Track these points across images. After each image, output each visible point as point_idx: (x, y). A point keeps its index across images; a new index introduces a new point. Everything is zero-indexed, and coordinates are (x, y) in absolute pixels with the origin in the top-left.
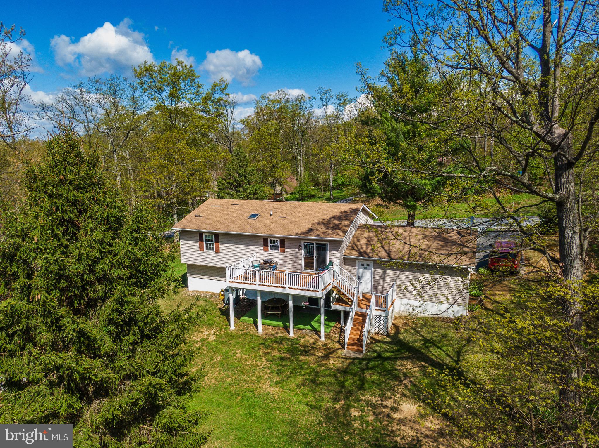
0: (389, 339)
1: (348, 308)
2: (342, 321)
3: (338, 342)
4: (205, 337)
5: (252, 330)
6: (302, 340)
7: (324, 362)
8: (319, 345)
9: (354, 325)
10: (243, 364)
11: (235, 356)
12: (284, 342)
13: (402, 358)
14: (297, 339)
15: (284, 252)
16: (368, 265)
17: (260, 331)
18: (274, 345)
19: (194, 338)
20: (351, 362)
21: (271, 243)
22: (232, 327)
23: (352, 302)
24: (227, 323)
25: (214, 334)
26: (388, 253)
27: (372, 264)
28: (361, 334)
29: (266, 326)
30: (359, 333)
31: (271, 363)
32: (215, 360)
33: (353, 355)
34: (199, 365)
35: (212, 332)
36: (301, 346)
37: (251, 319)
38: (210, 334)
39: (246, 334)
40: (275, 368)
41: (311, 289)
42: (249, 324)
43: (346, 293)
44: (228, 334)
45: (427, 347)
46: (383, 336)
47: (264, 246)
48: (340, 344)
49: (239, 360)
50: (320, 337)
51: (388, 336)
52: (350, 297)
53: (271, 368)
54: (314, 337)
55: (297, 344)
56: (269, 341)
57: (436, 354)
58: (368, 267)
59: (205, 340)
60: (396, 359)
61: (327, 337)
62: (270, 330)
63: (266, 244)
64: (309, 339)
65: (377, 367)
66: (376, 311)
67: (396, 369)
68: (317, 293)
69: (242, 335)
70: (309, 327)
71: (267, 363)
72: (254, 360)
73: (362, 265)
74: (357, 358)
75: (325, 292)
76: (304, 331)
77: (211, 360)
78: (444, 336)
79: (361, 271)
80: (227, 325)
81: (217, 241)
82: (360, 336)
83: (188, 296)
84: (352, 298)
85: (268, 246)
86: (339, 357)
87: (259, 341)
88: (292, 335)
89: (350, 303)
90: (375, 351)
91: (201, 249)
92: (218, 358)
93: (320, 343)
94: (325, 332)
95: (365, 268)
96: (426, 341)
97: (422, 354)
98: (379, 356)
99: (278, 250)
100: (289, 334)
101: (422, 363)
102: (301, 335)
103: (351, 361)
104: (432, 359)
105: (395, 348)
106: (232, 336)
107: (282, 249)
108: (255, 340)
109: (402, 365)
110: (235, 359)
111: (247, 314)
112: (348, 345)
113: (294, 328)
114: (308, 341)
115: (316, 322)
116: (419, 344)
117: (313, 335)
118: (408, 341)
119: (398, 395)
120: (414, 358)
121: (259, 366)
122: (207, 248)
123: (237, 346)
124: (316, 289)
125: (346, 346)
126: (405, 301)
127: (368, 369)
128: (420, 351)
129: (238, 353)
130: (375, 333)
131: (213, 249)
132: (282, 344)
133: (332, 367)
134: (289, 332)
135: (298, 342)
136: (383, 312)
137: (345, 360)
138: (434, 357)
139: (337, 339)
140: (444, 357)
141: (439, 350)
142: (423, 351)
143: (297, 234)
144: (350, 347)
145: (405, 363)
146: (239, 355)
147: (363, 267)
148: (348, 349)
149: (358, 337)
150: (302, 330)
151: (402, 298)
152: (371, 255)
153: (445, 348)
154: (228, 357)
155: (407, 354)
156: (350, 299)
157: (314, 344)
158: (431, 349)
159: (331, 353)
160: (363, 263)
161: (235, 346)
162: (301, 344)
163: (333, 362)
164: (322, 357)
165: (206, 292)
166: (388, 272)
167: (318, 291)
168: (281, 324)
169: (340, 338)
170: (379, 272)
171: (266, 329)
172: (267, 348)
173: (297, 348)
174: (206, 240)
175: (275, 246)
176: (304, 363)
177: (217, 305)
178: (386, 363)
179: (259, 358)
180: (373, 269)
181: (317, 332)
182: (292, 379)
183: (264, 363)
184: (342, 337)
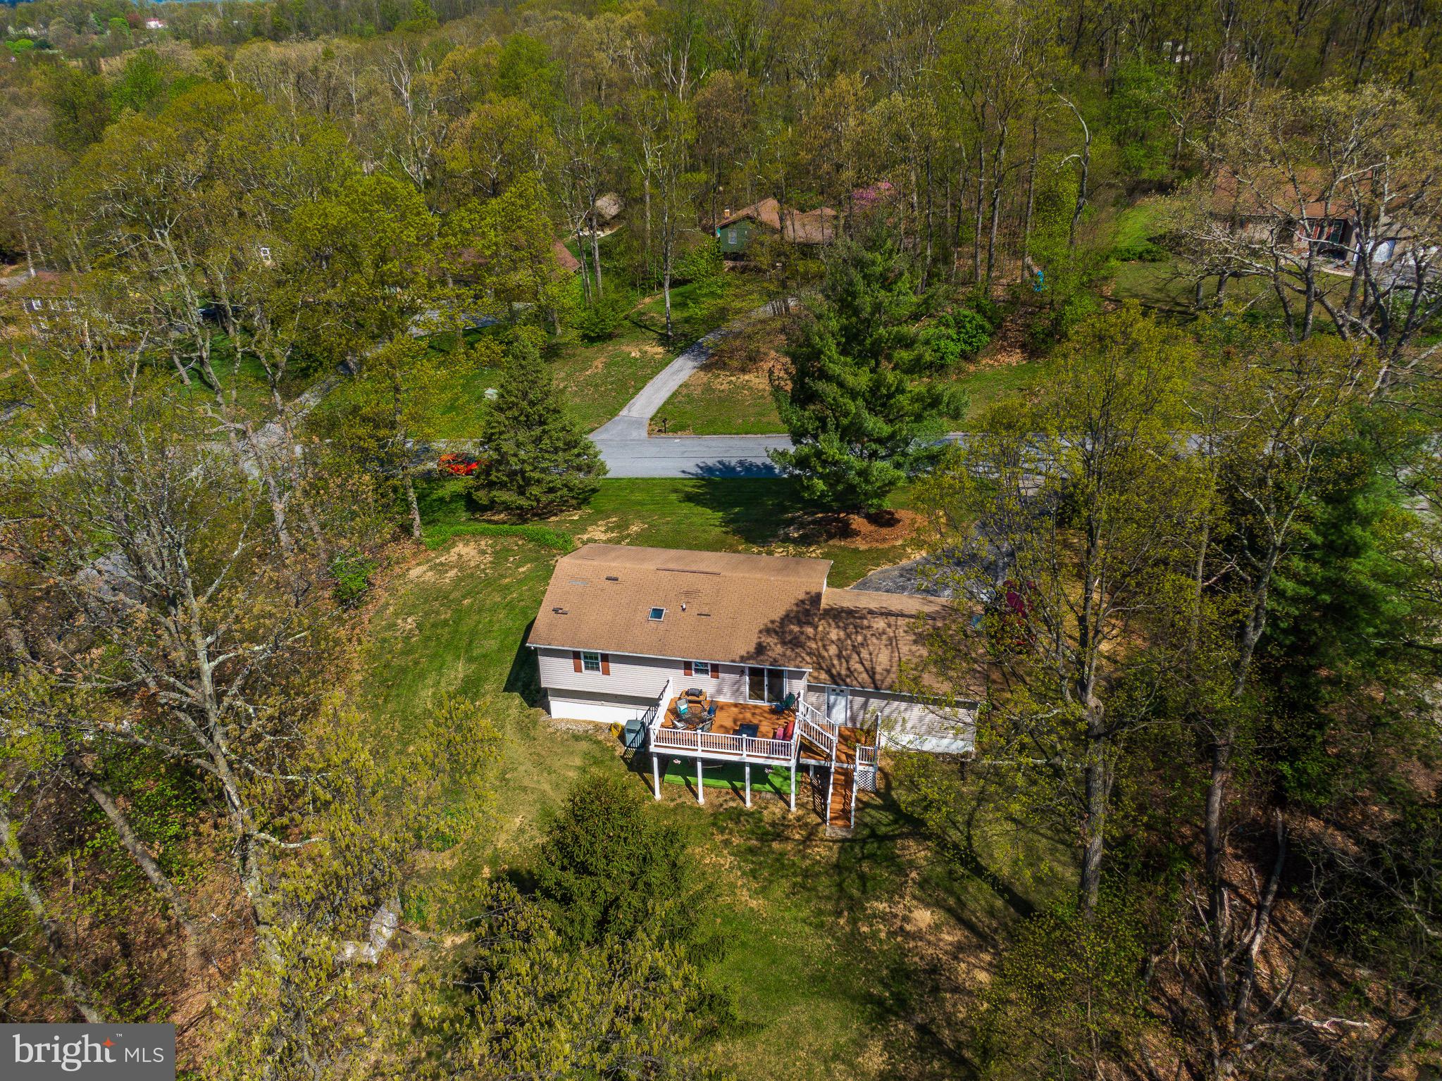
0: (879, 801)
1: (822, 762)
3: (815, 811)
5: (687, 799)
6: (766, 813)
7: (807, 852)
8: (791, 821)
9: (835, 788)
12: (741, 818)
13: (901, 836)
14: (759, 812)
15: (718, 677)
17: (701, 800)
18: (730, 826)
20: (841, 848)
21: (696, 666)
22: (659, 795)
26: (871, 672)
27: (847, 690)
30: (842, 799)
31: (739, 859)
33: (841, 834)
36: (768, 824)
37: (680, 778)
39: (681, 804)
40: (747, 868)
42: (679, 786)
43: (820, 746)
46: (871, 796)
47: (685, 669)
48: (818, 815)
51: (878, 793)
52: (826, 750)
53: (741, 868)
54: (780, 807)
55: (761, 821)
56: (721, 817)
58: (841, 694)
60: (895, 838)
61: (797, 802)
62: (713, 796)
63: (688, 668)
64: (775, 809)
65: (875, 854)
66: (861, 767)
67: (898, 856)
69: (675, 807)
70: (768, 787)
71: (733, 859)
72: (713, 856)
74: (847, 840)
76: (764, 796)
79: (832, 698)
81: (605, 660)
82: (845, 805)
84: (828, 752)
85: (691, 670)
86: (823, 840)
87: (706, 819)
88: (750, 804)
90: (867, 825)
91: (578, 669)
93: (791, 817)
95: (838, 694)
97: (925, 826)
98: (874, 835)
99: (707, 675)
100: (746, 804)
102: (764, 804)
103: (840, 845)
105: (891, 818)
107: (715, 674)
108: (700, 818)
109: (903, 848)
112: (832, 819)
114: (775, 815)
116: (919, 809)
117: (779, 803)
118: (904, 803)
119: (907, 898)
120: (917, 834)
121: (723, 865)
122: (587, 668)
127: (864, 858)
128: (922, 822)
131: (599, 671)
132: (741, 822)
133: (819, 858)
134: (743, 800)
135: (762, 816)
136: (870, 768)
137: (832, 845)
139: (812, 806)
144: (834, 822)
145: (907, 844)
147: (834, 693)
148: (832, 826)
149: (842, 806)
150: (760, 792)
155: (906, 828)
156: (826, 753)
157: (784, 818)
159: (811, 834)
160: (834, 688)
162: (766, 820)
163: (818, 850)
164: (802, 842)
166: (872, 700)
168: (726, 783)
170: (859, 700)
171: (707, 794)
172: (722, 832)
173: (764, 828)
174: (586, 658)
175: (702, 670)
176: (782, 856)
178: (883, 846)
179: (717, 850)
180: (849, 697)
181: (784, 798)
182: (775, 886)
183: (729, 861)
184: (817, 801)
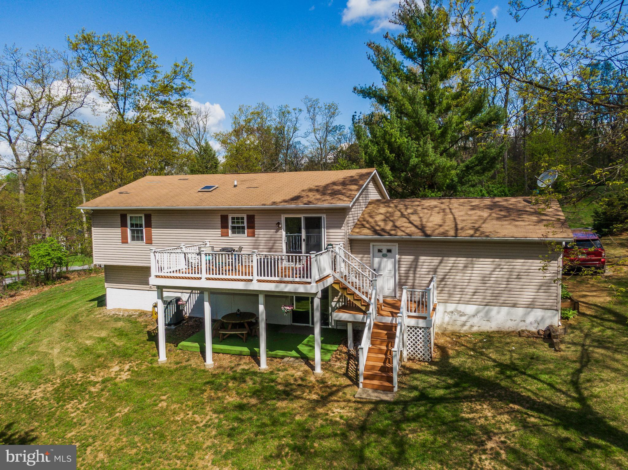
0: (434, 368)
1: (360, 317)
2: (350, 341)
3: (346, 375)
4: (113, 375)
5: (194, 362)
6: (282, 374)
7: (320, 410)
8: (311, 382)
9: (372, 344)
10: (168, 420)
11: (156, 405)
12: (248, 378)
13: (468, 398)
14: (272, 373)
15: (253, 235)
16: (389, 251)
17: (209, 362)
18: (230, 385)
19: (92, 378)
20: (372, 409)
21: (233, 223)
22: (163, 357)
23: (368, 306)
24: (155, 352)
25: (129, 370)
26: (422, 229)
27: (395, 248)
28: (386, 359)
29: (221, 355)
30: (384, 356)
31: (222, 416)
32: (117, 415)
33: (374, 396)
34: (85, 424)
35: (127, 367)
36: (280, 384)
37: (197, 345)
38: (121, 370)
39: (185, 367)
40: (227, 425)
41: (298, 280)
42: (193, 353)
43: (357, 292)
44: (152, 369)
45: (509, 377)
46: (423, 364)
47: (222, 227)
48: (350, 378)
49: (163, 413)
50: (313, 368)
51: (432, 363)
52: (364, 297)
53: (219, 426)
54: (302, 369)
55: (273, 381)
56: (223, 377)
57: (533, 388)
58: (389, 254)
59: (112, 379)
60: (458, 399)
61: (326, 366)
62: (226, 361)
63: (224, 225)
64: (294, 372)
65: (425, 416)
66: (410, 319)
67: (463, 419)
68: (308, 286)
69: (176, 370)
70: (294, 353)
71: (215, 416)
72: (190, 413)
73: (380, 251)
74: (382, 402)
75: (321, 286)
76: (286, 359)
77: (111, 415)
78: (534, 358)
79: (377, 260)
80: (154, 356)
81: (149, 225)
82: (385, 363)
83: (104, 316)
84: (367, 300)
85: (227, 228)
86: (349, 401)
87: (206, 378)
88: (264, 366)
89: (364, 308)
90: (415, 388)
91: (124, 240)
92: (124, 410)
93: (312, 379)
94: (322, 360)
95: (385, 256)
96: (503, 367)
97: (505, 389)
98: (423, 397)
99: (244, 233)
100: (259, 366)
101: (511, 405)
102: (280, 366)
103: (371, 406)
104: (528, 397)
105: (450, 381)
106: (160, 372)
107: (250, 230)
108: (199, 378)
109: (472, 411)
110: (155, 412)
111: (191, 338)
112: (365, 378)
113: (268, 356)
114: (293, 376)
115: (306, 345)
116: (493, 373)
117: (301, 366)
118: (469, 368)
120: (493, 396)
121: (196, 423)
122: (133, 239)
123: (164, 389)
124: (305, 280)
125: (361, 380)
126: (451, 307)
127: (408, 420)
128: (498, 384)
129: (163, 400)
130: (409, 359)
131: (142, 240)
132: (245, 382)
133: (338, 419)
134: (259, 363)
135: (274, 377)
136: (421, 321)
137: (360, 406)
138: (529, 394)
139: (343, 371)
140: (548, 393)
141: (535, 381)
142: (503, 383)
143: (274, 203)
144: (367, 382)
145: (479, 407)
146: (164, 404)
147: (381, 254)
148: (365, 385)
149: (382, 364)
150: (282, 357)
151: (446, 302)
152: (393, 232)
153: (544, 377)
154: (143, 409)
155: (474, 391)
156: (365, 301)
157: (302, 379)
158: (518, 380)
159: (332, 394)
160: (380, 248)
161: (160, 388)
162: (279, 380)
163: (339, 410)
164: (317, 401)
165: (132, 310)
166: (422, 258)
167: (310, 283)
168: (245, 349)
169: (348, 368)
170: (408, 259)
171: (220, 360)
172: (217, 389)
173: (272, 387)
174: (132, 225)
175: (239, 228)
176: (284, 415)
177: (146, 326)
178: (440, 408)
179: (199, 407)
180: (397, 256)
181: (307, 360)
182: (259, 447)
183: (208, 417)
184: (352, 367)
